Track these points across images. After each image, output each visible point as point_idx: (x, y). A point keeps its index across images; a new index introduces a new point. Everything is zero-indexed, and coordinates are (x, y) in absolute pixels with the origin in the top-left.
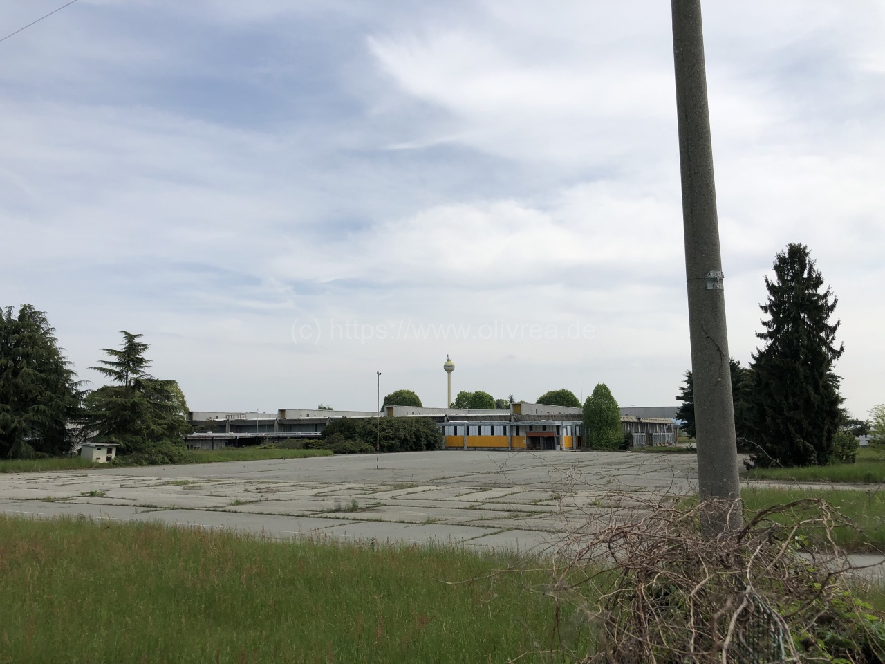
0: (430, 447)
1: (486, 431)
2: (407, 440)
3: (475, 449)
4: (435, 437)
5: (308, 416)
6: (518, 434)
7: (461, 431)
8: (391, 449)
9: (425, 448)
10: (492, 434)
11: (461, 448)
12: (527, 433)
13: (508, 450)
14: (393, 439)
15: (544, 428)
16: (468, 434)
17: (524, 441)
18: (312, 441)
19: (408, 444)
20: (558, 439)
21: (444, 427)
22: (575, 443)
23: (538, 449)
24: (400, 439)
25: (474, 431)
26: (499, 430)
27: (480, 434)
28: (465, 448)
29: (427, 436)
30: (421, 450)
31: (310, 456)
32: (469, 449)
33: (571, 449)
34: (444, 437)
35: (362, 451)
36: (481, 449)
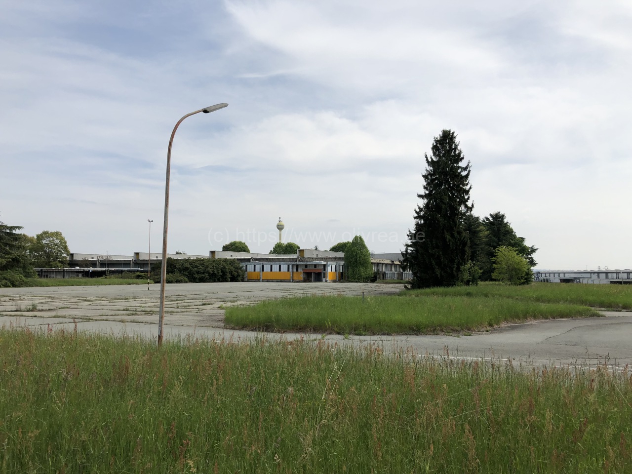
0: (234, 279)
1: (276, 268)
2: (215, 274)
3: (268, 281)
4: (238, 272)
5: (157, 257)
6: (297, 270)
7: (258, 268)
8: (202, 280)
9: (229, 280)
10: (280, 270)
11: (258, 281)
12: (303, 270)
13: (290, 282)
14: (203, 273)
15: (315, 266)
16: (263, 271)
17: (302, 276)
18: (142, 274)
19: (216, 277)
20: (325, 274)
21: (246, 266)
22: (338, 277)
23: (310, 281)
24: (210, 273)
25: (267, 268)
26: (284, 268)
27: (271, 270)
28: (261, 280)
29: (232, 272)
30: (227, 281)
31: (133, 284)
32: (263, 281)
33: (335, 281)
34: (246, 273)
35: (178, 282)
36: (272, 281)
